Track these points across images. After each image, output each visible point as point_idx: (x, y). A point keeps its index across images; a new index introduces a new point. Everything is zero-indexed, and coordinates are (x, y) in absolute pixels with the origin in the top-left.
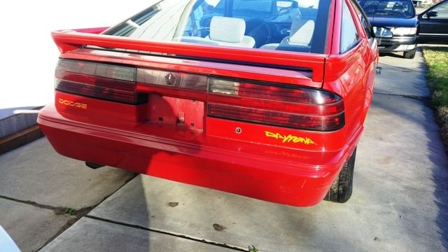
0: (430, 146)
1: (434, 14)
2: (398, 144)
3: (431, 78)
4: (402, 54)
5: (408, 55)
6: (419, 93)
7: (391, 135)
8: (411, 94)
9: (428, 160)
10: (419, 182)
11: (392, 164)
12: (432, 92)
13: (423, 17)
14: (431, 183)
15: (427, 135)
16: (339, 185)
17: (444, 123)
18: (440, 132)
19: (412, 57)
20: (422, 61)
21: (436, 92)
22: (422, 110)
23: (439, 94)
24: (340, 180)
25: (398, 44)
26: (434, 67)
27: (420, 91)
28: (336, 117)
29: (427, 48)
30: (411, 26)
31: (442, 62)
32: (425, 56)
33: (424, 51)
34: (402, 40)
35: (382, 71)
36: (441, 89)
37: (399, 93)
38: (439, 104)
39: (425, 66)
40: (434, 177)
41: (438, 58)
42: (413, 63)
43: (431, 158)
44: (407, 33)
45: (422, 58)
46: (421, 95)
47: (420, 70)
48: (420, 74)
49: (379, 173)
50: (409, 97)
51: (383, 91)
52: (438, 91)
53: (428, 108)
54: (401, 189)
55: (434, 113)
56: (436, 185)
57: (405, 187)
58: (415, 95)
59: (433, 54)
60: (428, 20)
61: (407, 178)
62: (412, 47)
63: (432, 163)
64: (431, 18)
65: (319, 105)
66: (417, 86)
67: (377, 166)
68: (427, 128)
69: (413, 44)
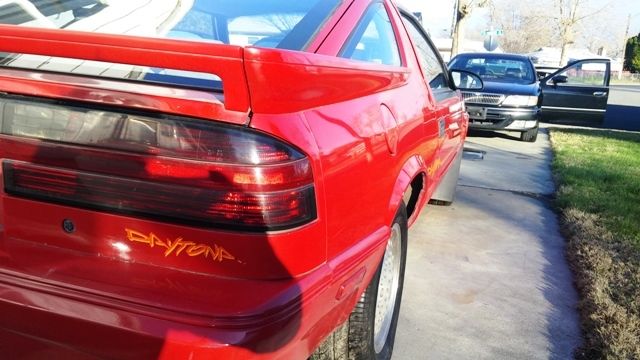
0: (548, 272)
1: (563, 79)
2: (494, 269)
3: (557, 167)
4: (518, 135)
5: (527, 136)
6: (538, 189)
7: (483, 252)
8: (525, 190)
9: (541, 298)
10: (522, 341)
11: (477, 304)
12: (557, 188)
13: (547, 83)
14: (543, 341)
15: (545, 255)
16: (349, 349)
17: (573, 234)
18: (566, 249)
19: (533, 139)
20: (547, 146)
21: (563, 187)
22: (541, 214)
23: (567, 190)
24: (349, 340)
25: (511, 119)
26: (563, 153)
27: (540, 186)
28: (291, 198)
29: (556, 130)
30: (530, 93)
31: (576, 147)
32: (552, 139)
33: (551, 134)
34: (517, 113)
35: (485, 157)
36: (571, 183)
37: (506, 186)
38: (567, 205)
39: (551, 153)
40: (550, 331)
41: (570, 142)
42: (533, 148)
43: (547, 294)
44: (524, 104)
45: (547, 142)
46: (540, 191)
47: (544, 157)
48: (543, 162)
49: (451, 321)
50: (522, 194)
51: (483, 184)
52: (566, 185)
53: (550, 212)
54: (486, 353)
55: (559, 218)
56: (552, 346)
57: (495, 351)
58: (532, 190)
59: (565, 136)
60: (554, 87)
61: (500, 332)
62: (531, 124)
63: (548, 304)
64: (559, 84)
65: (254, 165)
66: (535, 178)
67: (450, 308)
68: (545, 242)
69: (533, 120)
